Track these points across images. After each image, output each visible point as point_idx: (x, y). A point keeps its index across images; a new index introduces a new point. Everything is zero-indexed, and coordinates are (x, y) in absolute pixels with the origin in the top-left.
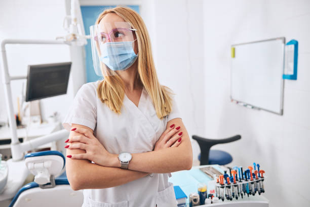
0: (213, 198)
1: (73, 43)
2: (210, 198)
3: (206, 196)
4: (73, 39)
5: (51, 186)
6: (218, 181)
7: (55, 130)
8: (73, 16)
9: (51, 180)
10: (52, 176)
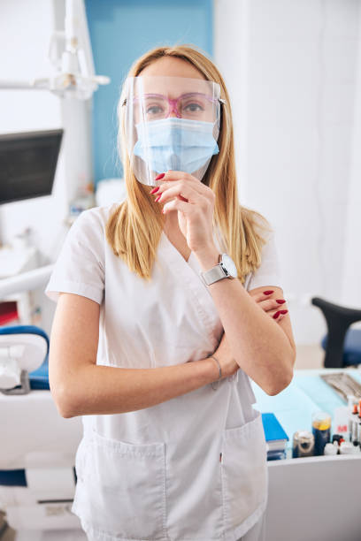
0: (342, 444)
1: (69, 94)
2: (336, 442)
3: (329, 438)
4: (68, 84)
5: (22, 391)
6: (356, 409)
7: (26, 269)
8: (69, 33)
9: (22, 380)
10: (23, 373)
